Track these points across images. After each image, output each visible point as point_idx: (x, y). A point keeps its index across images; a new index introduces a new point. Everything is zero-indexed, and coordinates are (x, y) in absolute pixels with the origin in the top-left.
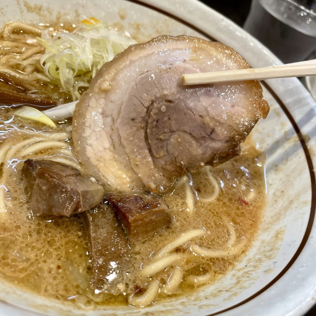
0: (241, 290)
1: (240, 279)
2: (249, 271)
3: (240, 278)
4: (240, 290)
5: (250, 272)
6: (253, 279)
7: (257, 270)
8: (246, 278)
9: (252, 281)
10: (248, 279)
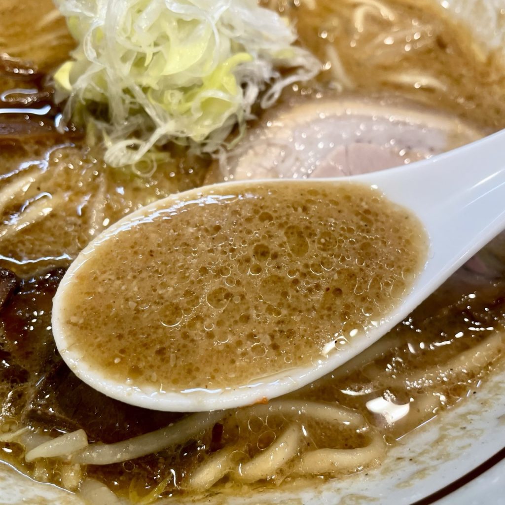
0: (440, 461)
1: (446, 433)
2: (469, 413)
3: (446, 430)
4: (435, 463)
5: (469, 417)
6: (471, 436)
7: (484, 414)
8: (458, 432)
9: (466, 441)
10: (462, 432)
